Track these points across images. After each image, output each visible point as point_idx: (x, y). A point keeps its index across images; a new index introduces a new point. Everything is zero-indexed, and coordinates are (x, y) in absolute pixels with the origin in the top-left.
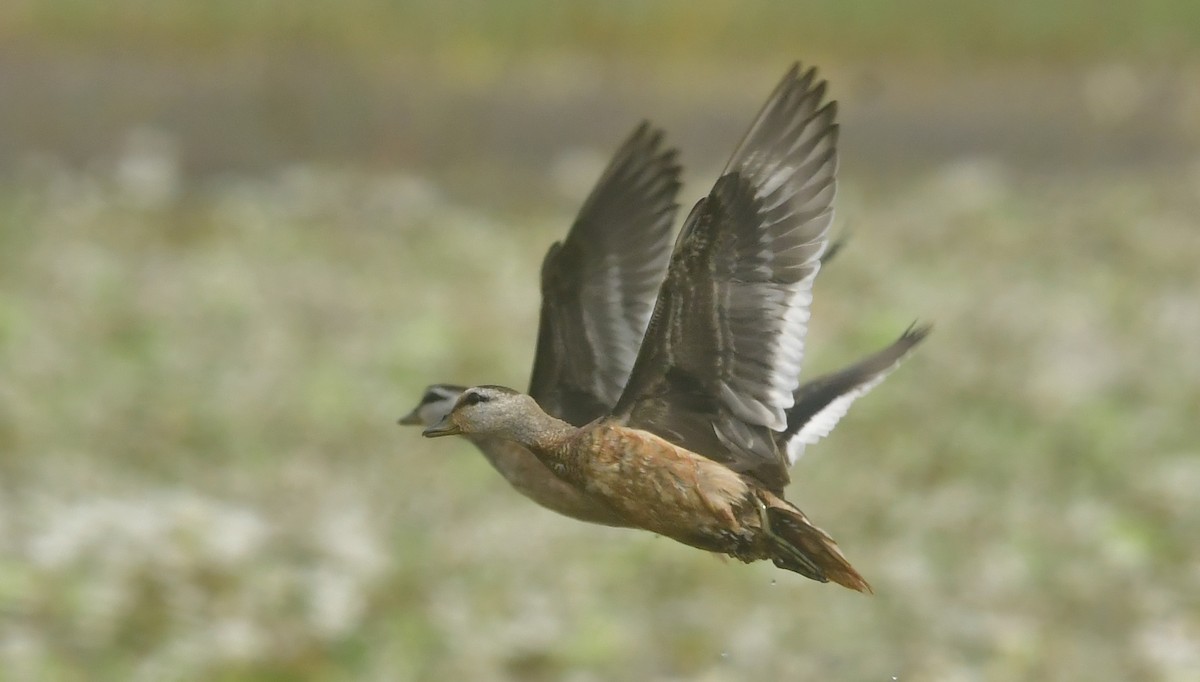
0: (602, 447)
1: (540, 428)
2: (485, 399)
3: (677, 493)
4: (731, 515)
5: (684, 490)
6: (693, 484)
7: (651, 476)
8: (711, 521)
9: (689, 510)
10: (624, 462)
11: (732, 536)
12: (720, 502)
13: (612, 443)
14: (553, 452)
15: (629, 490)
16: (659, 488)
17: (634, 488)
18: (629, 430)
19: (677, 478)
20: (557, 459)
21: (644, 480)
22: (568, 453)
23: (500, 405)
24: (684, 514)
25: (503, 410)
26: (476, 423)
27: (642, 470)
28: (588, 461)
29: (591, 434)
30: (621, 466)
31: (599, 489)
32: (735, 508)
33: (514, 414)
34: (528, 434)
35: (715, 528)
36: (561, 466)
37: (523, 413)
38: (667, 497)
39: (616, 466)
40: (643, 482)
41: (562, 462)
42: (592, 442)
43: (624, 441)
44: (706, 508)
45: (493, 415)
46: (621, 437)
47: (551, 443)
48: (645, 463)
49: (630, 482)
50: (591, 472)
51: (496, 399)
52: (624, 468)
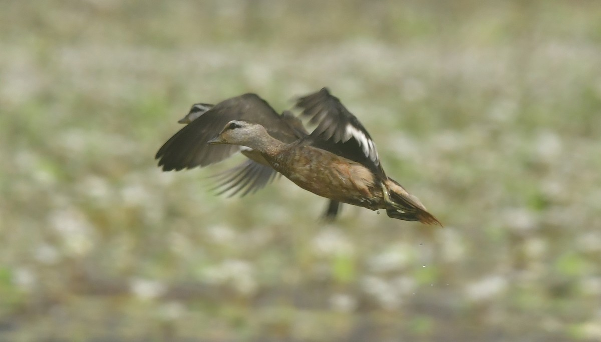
0: (301, 157)
1: (267, 144)
2: (239, 127)
3: (340, 181)
4: (368, 191)
5: (344, 179)
6: (348, 176)
7: (327, 172)
8: (358, 194)
9: (347, 189)
10: (312, 164)
11: (368, 201)
12: (361, 185)
13: (306, 155)
14: (274, 157)
15: (315, 179)
16: (331, 178)
17: (318, 178)
18: (314, 148)
19: (340, 173)
20: (276, 161)
21: (323, 174)
22: (282, 159)
23: (247, 130)
24: (344, 191)
25: (249, 132)
26: (235, 138)
27: (322, 169)
28: (293, 164)
29: (294, 150)
30: (311, 166)
31: (299, 178)
32: (370, 188)
33: (254, 135)
34: (261, 146)
35: (360, 197)
36: (278, 165)
37: (258, 134)
38: (335, 183)
39: (308, 167)
40: (323, 175)
41: (279, 163)
42: (295, 154)
43: (312, 153)
44: (355, 187)
45: (243, 134)
46: (310, 151)
47: (273, 152)
48: (323, 165)
49: (316, 175)
50: (294, 170)
51: (245, 127)
52: (312, 168)
